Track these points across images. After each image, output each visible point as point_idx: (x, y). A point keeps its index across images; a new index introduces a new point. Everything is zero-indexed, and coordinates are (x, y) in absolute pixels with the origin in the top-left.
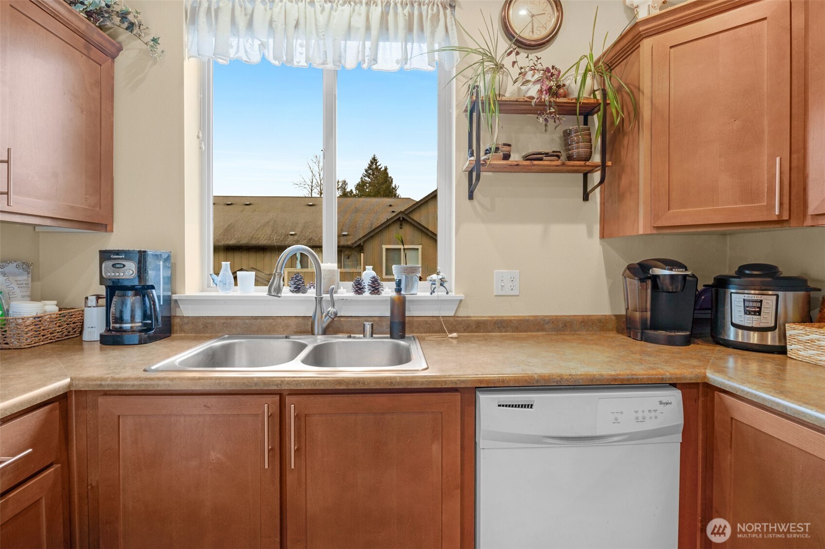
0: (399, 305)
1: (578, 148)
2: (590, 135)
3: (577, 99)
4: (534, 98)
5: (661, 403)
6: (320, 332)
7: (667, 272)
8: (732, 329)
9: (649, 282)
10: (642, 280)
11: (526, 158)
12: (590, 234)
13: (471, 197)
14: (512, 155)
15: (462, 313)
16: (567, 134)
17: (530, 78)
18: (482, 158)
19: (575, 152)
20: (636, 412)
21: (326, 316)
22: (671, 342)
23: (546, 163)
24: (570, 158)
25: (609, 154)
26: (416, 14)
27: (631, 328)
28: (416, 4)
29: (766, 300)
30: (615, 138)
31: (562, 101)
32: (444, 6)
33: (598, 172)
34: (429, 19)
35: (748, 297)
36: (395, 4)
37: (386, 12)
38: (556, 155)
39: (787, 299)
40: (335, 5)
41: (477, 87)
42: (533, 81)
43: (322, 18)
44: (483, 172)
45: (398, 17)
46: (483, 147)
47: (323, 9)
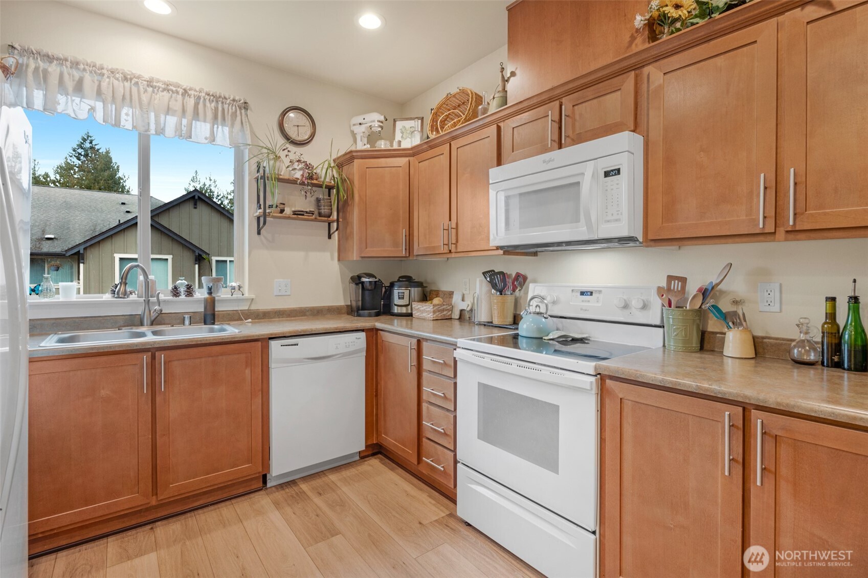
0: (211, 303)
1: (324, 209)
2: (331, 202)
3: (323, 182)
4: (298, 179)
5: (356, 338)
7: (367, 280)
8: (396, 307)
9: (360, 285)
10: (357, 284)
11: (295, 213)
12: (332, 259)
13: (259, 233)
14: (285, 209)
15: (253, 307)
16: (318, 200)
17: (296, 167)
18: (267, 211)
19: (322, 211)
20: (346, 343)
21: (153, 313)
22: (370, 316)
23: (306, 217)
24: (320, 215)
25: (341, 214)
26: (220, 109)
27: (353, 311)
28: (220, 103)
29: (407, 292)
30: (344, 207)
31: (315, 182)
32: (240, 108)
33: (335, 224)
34: (230, 114)
35: (400, 291)
36: (205, 99)
37: (196, 105)
38: (312, 213)
39: (415, 291)
40: (156, 90)
41: (264, 167)
42: (298, 168)
43: (145, 98)
44: (267, 219)
45: (206, 108)
46: (268, 203)
47: (146, 91)
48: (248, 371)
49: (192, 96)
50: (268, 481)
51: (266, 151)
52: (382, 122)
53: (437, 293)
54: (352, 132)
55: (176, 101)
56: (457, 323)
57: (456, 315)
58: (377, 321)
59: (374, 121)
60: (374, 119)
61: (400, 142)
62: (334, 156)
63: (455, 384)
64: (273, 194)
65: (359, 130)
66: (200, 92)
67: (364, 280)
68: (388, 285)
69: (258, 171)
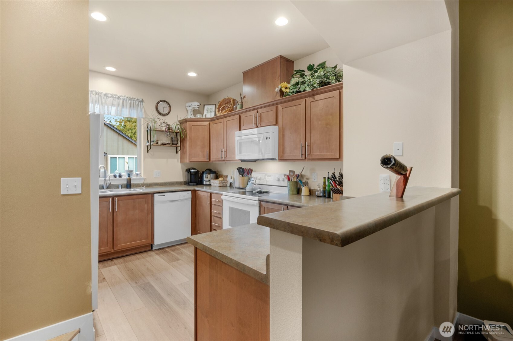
0: (129, 181)
2: (177, 139)
3: (174, 131)
4: (164, 130)
6: (106, 188)
8: (205, 182)
9: (190, 173)
10: (188, 172)
11: (163, 144)
12: (178, 161)
13: (148, 152)
14: (159, 142)
15: (146, 182)
16: (172, 138)
18: (152, 143)
19: (174, 143)
20: (183, 195)
21: (108, 184)
22: (194, 185)
23: (167, 145)
25: (182, 143)
26: (132, 103)
27: (186, 183)
28: (132, 101)
29: (209, 176)
30: (183, 141)
31: (171, 131)
32: (140, 102)
33: (179, 147)
34: (136, 105)
35: (207, 175)
36: (126, 100)
37: (123, 101)
38: (170, 144)
39: (213, 175)
40: (108, 97)
41: (150, 126)
42: (164, 126)
43: (103, 101)
44: (151, 146)
45: (127, 103)
46: (152, 140)
47: (104, 98)
48: (146, 205)
49: (122, 99)
50: (153, 247)
51: (151, 119)
52: (199, 106)
53: (222, 176)
54: (186, 109)
55: (115, 101)
56: (229, 188)
57: (229, 185)
58: (196, 187)
59: (196, 105)
60: (195, 104)
61: (206, 115)
62: (179, 120)
63: (222, 208)
64: (154, 137)
65: (190, 109)
66: (125, 97)
67: (192, 170)
68: (202, 172)
69: (147, 128)
